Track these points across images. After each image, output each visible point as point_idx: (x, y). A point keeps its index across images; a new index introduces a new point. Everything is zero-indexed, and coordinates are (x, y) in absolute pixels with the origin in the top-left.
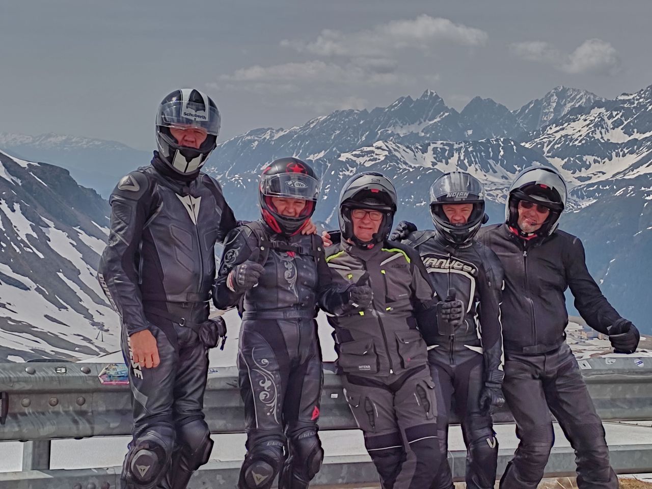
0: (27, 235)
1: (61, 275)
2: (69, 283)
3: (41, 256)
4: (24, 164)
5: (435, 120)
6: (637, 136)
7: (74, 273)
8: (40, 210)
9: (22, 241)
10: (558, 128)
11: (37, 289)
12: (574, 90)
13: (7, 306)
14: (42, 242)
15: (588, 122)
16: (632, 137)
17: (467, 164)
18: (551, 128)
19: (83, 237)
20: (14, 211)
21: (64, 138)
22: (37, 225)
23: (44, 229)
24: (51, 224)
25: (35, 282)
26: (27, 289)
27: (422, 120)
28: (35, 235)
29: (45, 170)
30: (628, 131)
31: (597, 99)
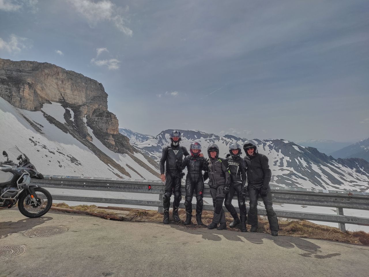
0: (306, 166)
1: (316, 177)
2: (318, 179)
3: (310, 171)
4: (304, 147)
7: (319, 176)
8: (309, 159)
9: (304, 167)
11: (309, 180)
13: (301, 184)
14: (310, 168)
19: (322, 166)
20: (302, 160)
21: (315, 140)
22: (308, 163)
23: (310, 164)
24: (312, 163)
25: (308, 178)
26: (306, 180)
28: (308, 166)
29: (310, 149)
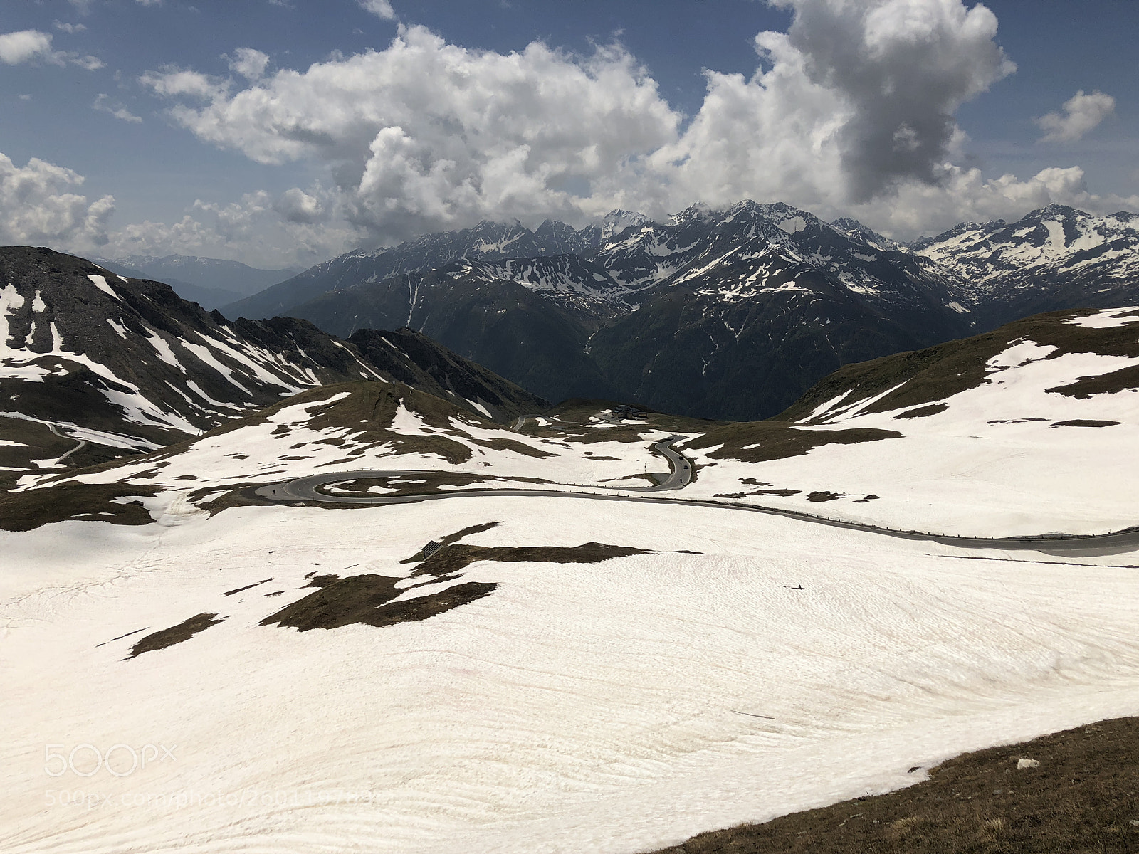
1: (166, 381)
2: (177, 390)
3: (146, 363)
4: (126, 279)
5: (513, 240)
6: (679, 250)
7: (180, 380)
8: (144, 322)
10: (614, 245)
11: (142, 393)
12: (628, 212)
15: (639, 239)
16: (674, 252)
17: (539, 277)
18: (608, 245)
19: (186, 344)
20: (119, 324)
23: (148, 339)
24: (155, 334)
25: (139, 386)
26: (133, 393)
27: (503, 239)
30: (671, 247)
31: (647, 220)
